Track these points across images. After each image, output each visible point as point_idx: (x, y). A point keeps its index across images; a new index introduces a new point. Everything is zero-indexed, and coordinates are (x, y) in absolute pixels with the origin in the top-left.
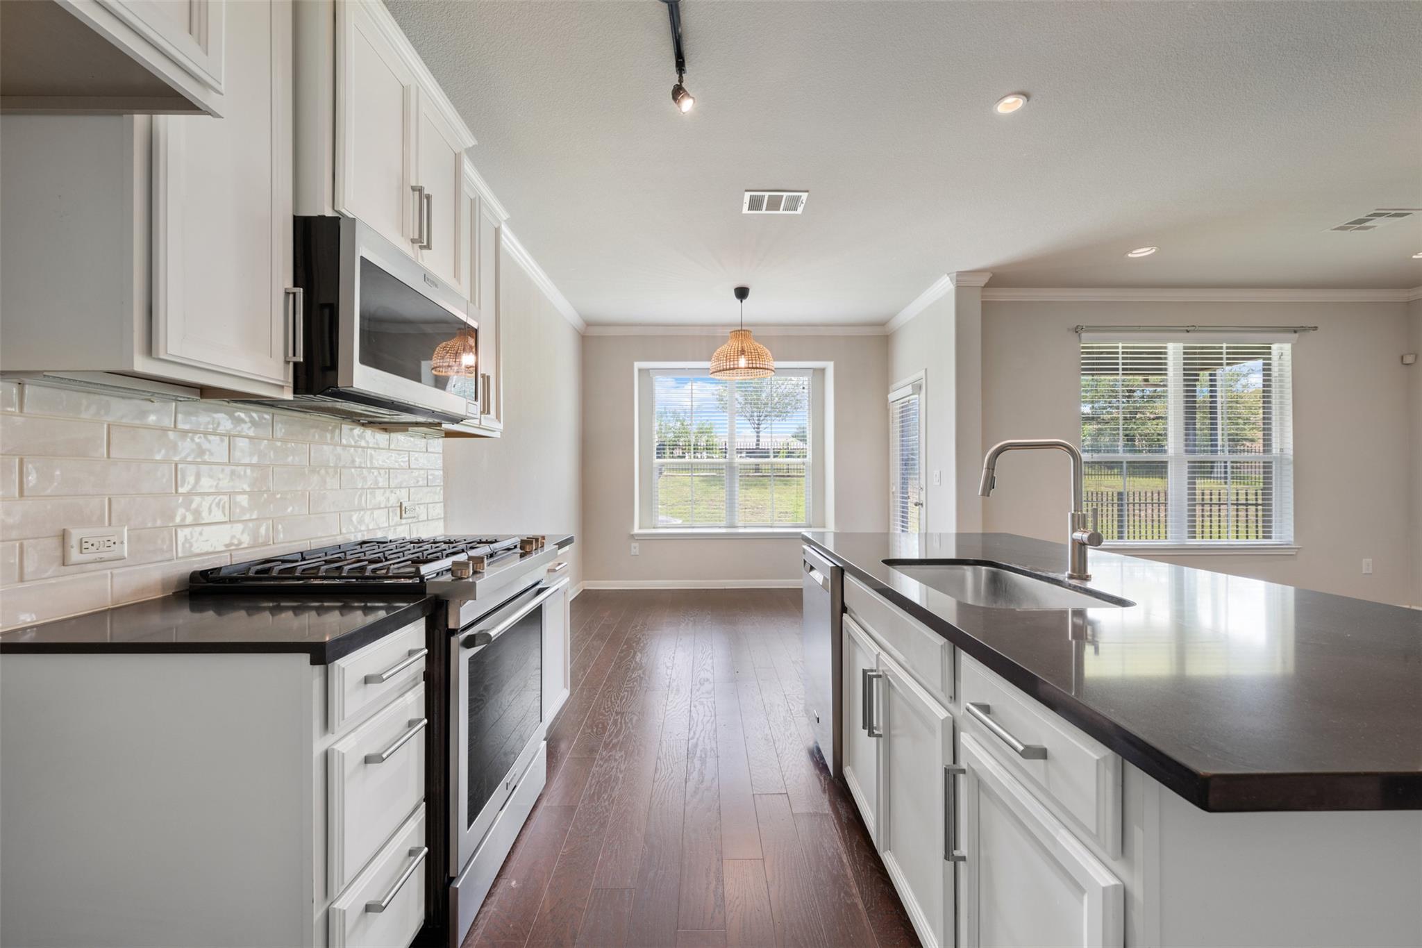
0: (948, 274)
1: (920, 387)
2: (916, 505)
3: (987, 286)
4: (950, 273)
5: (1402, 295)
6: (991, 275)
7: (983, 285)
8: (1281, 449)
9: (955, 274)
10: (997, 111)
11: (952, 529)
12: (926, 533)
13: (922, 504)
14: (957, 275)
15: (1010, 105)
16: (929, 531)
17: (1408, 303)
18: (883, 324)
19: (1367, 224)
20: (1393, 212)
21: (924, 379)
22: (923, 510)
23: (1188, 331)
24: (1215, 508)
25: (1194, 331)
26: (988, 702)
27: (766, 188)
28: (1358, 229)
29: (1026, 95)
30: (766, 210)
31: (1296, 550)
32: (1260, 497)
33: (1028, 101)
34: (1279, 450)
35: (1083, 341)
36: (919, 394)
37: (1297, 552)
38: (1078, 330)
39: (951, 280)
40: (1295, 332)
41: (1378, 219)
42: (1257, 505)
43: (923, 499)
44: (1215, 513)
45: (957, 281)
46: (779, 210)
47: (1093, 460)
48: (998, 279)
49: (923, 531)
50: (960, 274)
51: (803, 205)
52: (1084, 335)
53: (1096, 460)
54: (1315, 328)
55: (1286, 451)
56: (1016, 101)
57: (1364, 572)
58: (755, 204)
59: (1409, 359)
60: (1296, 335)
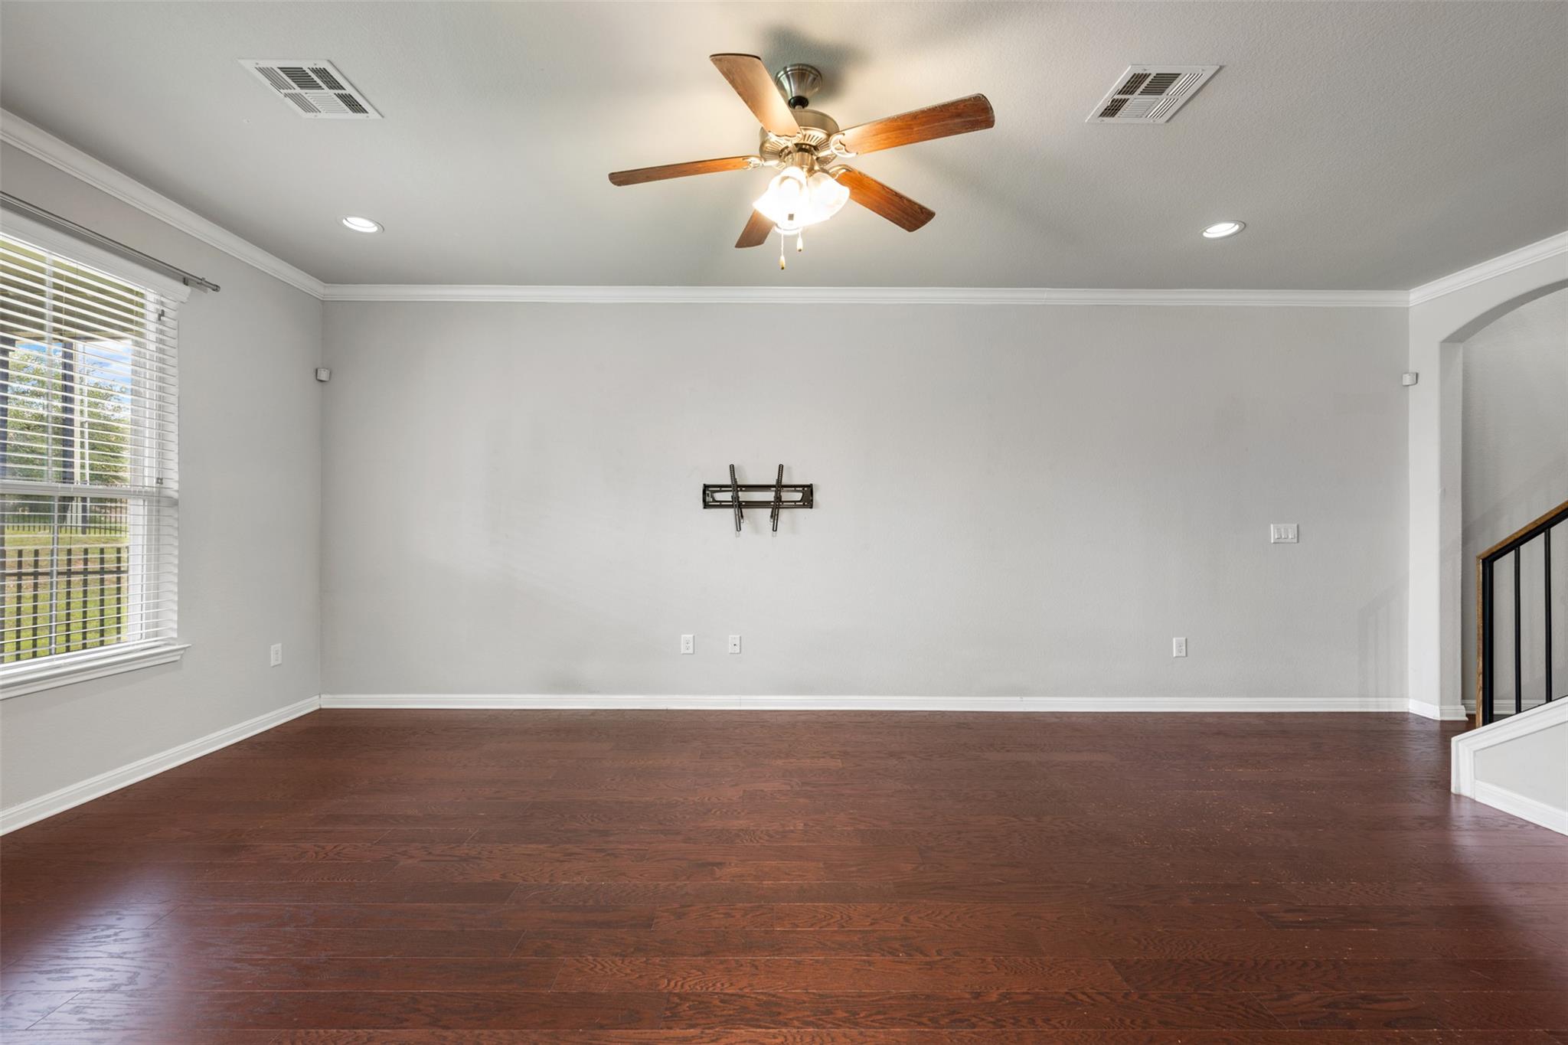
5: (317, 289)
8: (158, 479)
17: (324, 301)
24: (27, 582)
31: (182, 652)
34: (155, 481)
37: (182, 655)
40: (185, 282)
44: (27, 593)
54: (216, 288)
55: (167, 483)
57: (272, 665)
59: (323, 375)
60: (187, 289)
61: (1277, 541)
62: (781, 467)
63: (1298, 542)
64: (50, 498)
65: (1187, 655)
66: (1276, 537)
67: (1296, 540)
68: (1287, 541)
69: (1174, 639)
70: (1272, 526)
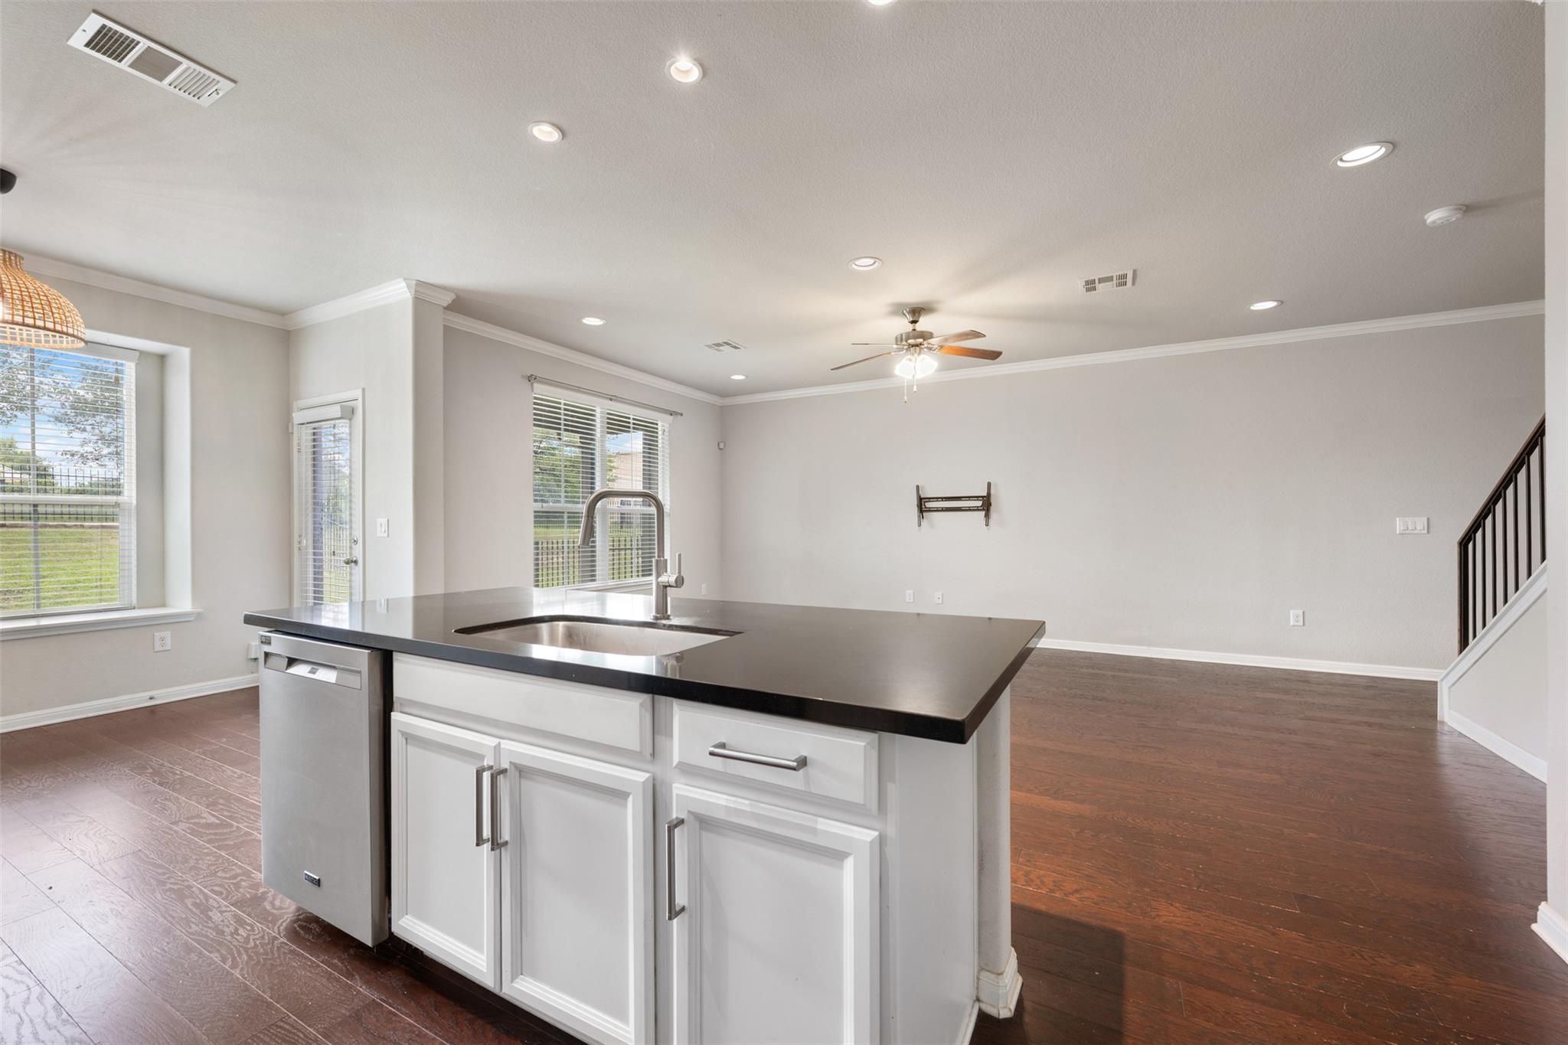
0: (405, 279)
1: (353, 411)
2: (347, 563)
3: (448, 308)
4: (408, 279)
5: (718, 401)
6: (455, 297)
7: (445, 305)
9: (414, 282)
10: (532, 131)
11: (407, 591)
12: (363, 602)
13: (356, 562)
14: (417, 285)
15: (545, 133)
16: (369, 598)
17: (721, 407)
18: (282, 313)
19: (721, 348)
20: (734, 344)
21: (360, 399)
22: (358, 570)
23: (611, 400)
25: (616, 400)
26: (724, 741)
27: (146, 32)
28: (716, 349)
29: (563, 133)
30: (131, 66)
32: (640, 543)
33: (563, 139)
35: (535, 391)
36: (350, 419)
38: (531, 379)
39: (409, 287)
40: (671, 415)
41: (727, 346)
42: (631, 549)
43: (358, 553)
45: (416, 291)
46: (161, 79)
47: (543, 510)
48: (462, 304)
49: (358, 598)
50: (420, 284)
51: (215, 97)
52: (536, 385)
53: (545, 510)
54: (681, 414)
55: (666, 506)
56: (550, 133)
58: (107, 43)
59: (722, 446)
60: (672, 417)
61: (1404, 532)
62: (989, 485)
63: (1428, 532)
64: (563, 513)
65: (1304, 625)
66: (1402, 528)
67: (1426, 532)
68: (1415, 532)
69: (1291, 611)
70: (1397, 519)
